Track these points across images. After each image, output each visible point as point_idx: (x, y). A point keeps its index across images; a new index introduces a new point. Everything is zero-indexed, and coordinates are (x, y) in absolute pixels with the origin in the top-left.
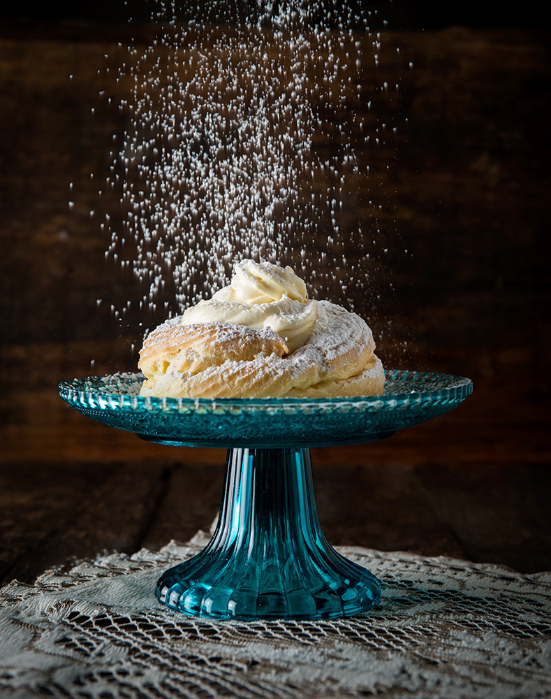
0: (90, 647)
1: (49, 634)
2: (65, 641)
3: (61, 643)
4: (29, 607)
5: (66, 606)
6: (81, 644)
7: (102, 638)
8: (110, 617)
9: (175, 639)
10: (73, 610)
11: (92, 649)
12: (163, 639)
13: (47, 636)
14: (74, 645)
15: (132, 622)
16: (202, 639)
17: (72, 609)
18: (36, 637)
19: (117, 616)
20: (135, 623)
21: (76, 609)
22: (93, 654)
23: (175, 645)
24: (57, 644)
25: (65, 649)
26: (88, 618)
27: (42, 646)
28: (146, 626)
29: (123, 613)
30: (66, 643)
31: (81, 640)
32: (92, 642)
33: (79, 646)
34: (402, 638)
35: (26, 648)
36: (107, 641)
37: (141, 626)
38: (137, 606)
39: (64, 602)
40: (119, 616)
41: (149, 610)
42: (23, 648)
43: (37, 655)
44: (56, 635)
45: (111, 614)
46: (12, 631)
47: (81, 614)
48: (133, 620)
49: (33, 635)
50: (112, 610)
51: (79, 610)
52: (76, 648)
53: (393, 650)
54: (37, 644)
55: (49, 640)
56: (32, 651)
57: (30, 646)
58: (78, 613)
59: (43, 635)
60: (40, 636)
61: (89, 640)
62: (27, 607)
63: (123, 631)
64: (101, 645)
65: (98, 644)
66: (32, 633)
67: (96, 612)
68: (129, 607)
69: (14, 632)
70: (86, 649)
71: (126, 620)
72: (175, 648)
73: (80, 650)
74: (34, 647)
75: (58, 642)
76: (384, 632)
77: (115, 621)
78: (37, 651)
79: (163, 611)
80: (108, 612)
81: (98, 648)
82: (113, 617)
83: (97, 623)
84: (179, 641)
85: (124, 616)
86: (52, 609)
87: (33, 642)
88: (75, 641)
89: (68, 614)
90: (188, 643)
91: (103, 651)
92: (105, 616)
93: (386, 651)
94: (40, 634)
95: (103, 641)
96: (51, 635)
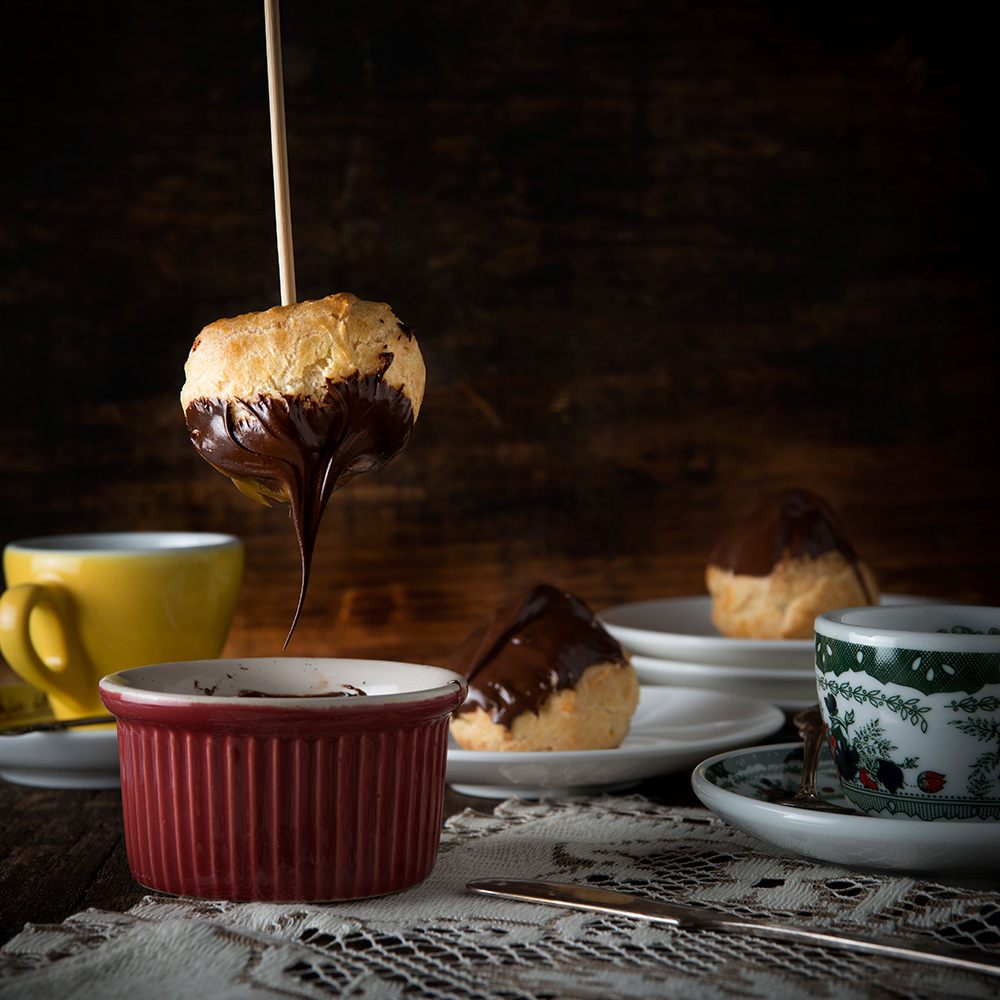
0: (342, 980)
1: (275, 953)
2: (300, 969)
3: (294, 972)
4: (237, 922)
5: (295, 921)
6: (327, 974)
7: (360, 965)
8: (369, 937)
9: (479, 965)
10: (307, 927)
11: (345, 983)
12: (460, 965)
13: (271, 958)
14: (315, 976)
15: (405, 943)
16: (522, 965)
17: (304, 926)
18: (254, 959)
19: (378, 935)
20: (410, 944)
21: (312, 925)
22: (346, 991)
23: (479, 974)
24: (288, 974)
25: (300, 984)
26: (334, 938)
27: (265, 976)
28: (427, 948)
29: (387, 931)
30: (302, 972)
31: (327, 968)
32: (345, 971)
33: (323, 978)
34: (849, 962)
35: (237, 981)
36: (368, 972)
37: (420, 949)
38: (406, 918)
39: (293, 916)
40: (383, 935)
41: (427, 922)
42: (233, 979)
43: (256, 992)
44: (286, 958)
45: (369, 932)
46: (216, 948)
47: (321, 931)
48: (407, 940)
49: (248, 956)
50: (368, 925)
51: (316, 926)
52: (319, 981)
53: (836, 979)
54: (257, 972)
55: (275, 964)
56: (247, 986)
57: (244, 977)
58: (316, 930)
59: (265, 955)
60: (261, 958)
61: (339, 969)
62: (233, 922)
63: (393, 955)
64: (359, 979)
65: (354, 976)
66: (249, 952)
67: (346, 928)
68: (395, 922)
69: (217, 952)
70: (335, 983)
71: (396, 941)
72: (479, 980)
73: (322, 985)
74: (250, 977)
75: (290, 970)
76: (819, 955)
77: (377, 942)
78: (256, 985)
79: (450, 920)
80: (364, 928)
81: (354, 982)
82: (374, 936)
83: (348, 945)
84: (486, 967)
85: (391, 935)
86: (273, 927)
87: (249, 969)
88: (316, 968)
89: (300, 932)
90: (501, 970)
91: (363, 986)
92: (361, 935)
93: (826, 980)
94: (260, 953)
95: (361, 970)
96: (279, 956)
